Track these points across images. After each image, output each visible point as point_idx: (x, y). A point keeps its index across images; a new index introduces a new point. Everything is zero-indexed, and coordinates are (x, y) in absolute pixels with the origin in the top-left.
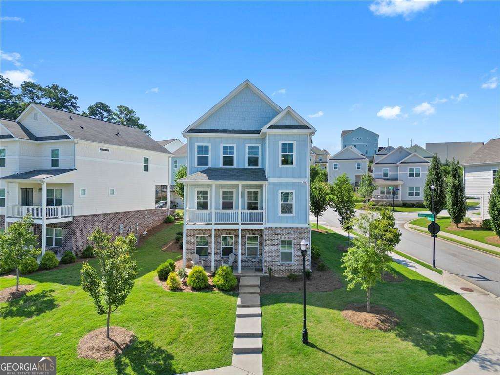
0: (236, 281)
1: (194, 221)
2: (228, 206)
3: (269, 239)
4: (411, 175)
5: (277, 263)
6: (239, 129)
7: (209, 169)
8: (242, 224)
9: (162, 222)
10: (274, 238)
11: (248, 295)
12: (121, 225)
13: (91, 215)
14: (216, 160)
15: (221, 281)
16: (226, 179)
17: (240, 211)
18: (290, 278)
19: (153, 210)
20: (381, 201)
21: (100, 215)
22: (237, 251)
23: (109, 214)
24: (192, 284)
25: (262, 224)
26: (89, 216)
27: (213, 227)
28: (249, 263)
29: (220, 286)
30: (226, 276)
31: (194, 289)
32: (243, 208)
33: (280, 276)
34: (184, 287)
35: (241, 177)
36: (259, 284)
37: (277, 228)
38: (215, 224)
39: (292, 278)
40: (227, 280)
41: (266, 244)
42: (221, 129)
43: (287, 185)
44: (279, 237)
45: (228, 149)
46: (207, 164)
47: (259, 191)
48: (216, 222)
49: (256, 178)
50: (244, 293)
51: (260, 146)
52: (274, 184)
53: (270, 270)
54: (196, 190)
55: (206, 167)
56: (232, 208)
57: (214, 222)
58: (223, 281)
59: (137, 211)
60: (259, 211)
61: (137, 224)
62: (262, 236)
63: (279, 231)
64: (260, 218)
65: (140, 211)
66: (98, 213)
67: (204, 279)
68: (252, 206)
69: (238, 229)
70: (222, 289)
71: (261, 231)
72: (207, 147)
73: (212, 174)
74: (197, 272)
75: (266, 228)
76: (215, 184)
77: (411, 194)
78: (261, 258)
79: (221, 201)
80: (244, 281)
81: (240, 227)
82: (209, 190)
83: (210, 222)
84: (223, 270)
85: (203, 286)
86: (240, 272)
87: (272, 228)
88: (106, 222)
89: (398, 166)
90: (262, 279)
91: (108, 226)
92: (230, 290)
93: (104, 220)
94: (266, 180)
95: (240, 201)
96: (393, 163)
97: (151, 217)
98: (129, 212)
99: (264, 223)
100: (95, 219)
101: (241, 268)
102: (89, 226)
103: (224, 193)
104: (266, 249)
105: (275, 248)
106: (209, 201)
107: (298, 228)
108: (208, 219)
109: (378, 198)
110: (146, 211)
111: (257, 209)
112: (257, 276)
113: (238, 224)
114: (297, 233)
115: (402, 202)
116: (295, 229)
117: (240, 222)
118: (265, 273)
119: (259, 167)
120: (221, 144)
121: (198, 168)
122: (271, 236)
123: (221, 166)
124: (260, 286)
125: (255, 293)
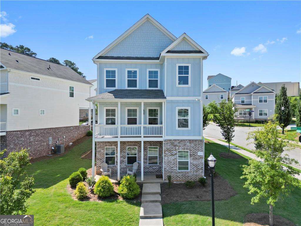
0: (139, 190)
1: (102, 135)
2: (132, 121)
3: (168, 150)
4: (261, 101)
5: (175, 171)
6: (141, 56)
7: (116, 90)
8: (144, 137)
9: (84, 135)
10: (172, 149)
11: (151, 204)
12: (51, 138)
13: (23, 130)
14: (122, 83)
15: (125, 191)
16: (130, 97)
17: (142, 125)
18: (187, 185)
19: (77, 126)
20: (240, 119)
21: (32, 130)
22: (140, 160)
23: (40, 129)
24: (98, 193)
25: (162, 137)
26: (21, 131)
27: (119, 140)
28: (151, 170)
29: (124, 195)
30: (129, 186)
31: (100, 198)
32: (145, 123)
33: (178, 183)
34: (92, 195)
35: (143, 96)
36: (160, 191)
37: (175, 140)
38: (121, 137)
39: (189, 185)
40: (130, 190)
41: (165, 154)
42: (126, 56)
43: (183, 102)
44: (177, 148)
45: (132, 74)
46: (115, 87)
47: (159, 108)
48: (121, 136)
49: (156, 96)
50: (146, 202)
51: (159, 70)
52: (172, 102)
53: (169, 178)
54: (105, 109)
55: (113, 89)
56: (135, 123)
57: (119, 135)
58: (126, 190)
59: (64, 127)
60: (159, 126)
61: (64, 137)
62: (161, 147)
63: (176, 143)
64: (160, 131)
65: (67, 127)
66: (30, 129)
67: (110, 188)
68: (153, 121)
69: (141, 142)
70: (126, 198)
71: (160, 143)
72: (114, 72)
73: (118, 94)
74: (103, 182)
75: (165, 141)
76: (121, 103)
77: (261, 114)
78: (160, 166)
79: (126, 117)
80: (147, 189)
81: (142, 140)
82: (116, 108)
83: (116, 136)
84: (127, 180)
85: (108, 195)
86: (142, 179)
87: (170, 140)
88: (37, 135)
89: (251, 95)
90: (163, 185)
91: (39, 139)
92: (133, 199)
93: (35, 134)
94: (165, 98)
95: (143, 117)
96: (248, 94)
97: (75, 131)
98: (57, 128)
99: (163, 136)
100: (27, 133)
101: (144, 175)
102: (21, 139)
103: (129, 111)
104: (165, 159)
105: (173, 158)
106: (116, 117)
107: (193, 140)
108: (114, 133)
109: (238, 117)
110: (72, 127)
111: (157, 124)
112: (158, 183)
113: (141, 137)
114: (193, 145)
115: (255, 120)
116: (191, 141)
117: (142, 135)
118: (165, 179)
119: (159, 88)
120: (126, 69)
121: (106, 89)
122: (169, 147)
123: (126, 88)
124: (161, 194)
125: (156, 201)
